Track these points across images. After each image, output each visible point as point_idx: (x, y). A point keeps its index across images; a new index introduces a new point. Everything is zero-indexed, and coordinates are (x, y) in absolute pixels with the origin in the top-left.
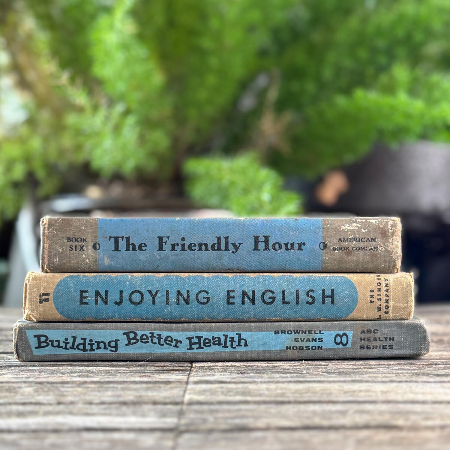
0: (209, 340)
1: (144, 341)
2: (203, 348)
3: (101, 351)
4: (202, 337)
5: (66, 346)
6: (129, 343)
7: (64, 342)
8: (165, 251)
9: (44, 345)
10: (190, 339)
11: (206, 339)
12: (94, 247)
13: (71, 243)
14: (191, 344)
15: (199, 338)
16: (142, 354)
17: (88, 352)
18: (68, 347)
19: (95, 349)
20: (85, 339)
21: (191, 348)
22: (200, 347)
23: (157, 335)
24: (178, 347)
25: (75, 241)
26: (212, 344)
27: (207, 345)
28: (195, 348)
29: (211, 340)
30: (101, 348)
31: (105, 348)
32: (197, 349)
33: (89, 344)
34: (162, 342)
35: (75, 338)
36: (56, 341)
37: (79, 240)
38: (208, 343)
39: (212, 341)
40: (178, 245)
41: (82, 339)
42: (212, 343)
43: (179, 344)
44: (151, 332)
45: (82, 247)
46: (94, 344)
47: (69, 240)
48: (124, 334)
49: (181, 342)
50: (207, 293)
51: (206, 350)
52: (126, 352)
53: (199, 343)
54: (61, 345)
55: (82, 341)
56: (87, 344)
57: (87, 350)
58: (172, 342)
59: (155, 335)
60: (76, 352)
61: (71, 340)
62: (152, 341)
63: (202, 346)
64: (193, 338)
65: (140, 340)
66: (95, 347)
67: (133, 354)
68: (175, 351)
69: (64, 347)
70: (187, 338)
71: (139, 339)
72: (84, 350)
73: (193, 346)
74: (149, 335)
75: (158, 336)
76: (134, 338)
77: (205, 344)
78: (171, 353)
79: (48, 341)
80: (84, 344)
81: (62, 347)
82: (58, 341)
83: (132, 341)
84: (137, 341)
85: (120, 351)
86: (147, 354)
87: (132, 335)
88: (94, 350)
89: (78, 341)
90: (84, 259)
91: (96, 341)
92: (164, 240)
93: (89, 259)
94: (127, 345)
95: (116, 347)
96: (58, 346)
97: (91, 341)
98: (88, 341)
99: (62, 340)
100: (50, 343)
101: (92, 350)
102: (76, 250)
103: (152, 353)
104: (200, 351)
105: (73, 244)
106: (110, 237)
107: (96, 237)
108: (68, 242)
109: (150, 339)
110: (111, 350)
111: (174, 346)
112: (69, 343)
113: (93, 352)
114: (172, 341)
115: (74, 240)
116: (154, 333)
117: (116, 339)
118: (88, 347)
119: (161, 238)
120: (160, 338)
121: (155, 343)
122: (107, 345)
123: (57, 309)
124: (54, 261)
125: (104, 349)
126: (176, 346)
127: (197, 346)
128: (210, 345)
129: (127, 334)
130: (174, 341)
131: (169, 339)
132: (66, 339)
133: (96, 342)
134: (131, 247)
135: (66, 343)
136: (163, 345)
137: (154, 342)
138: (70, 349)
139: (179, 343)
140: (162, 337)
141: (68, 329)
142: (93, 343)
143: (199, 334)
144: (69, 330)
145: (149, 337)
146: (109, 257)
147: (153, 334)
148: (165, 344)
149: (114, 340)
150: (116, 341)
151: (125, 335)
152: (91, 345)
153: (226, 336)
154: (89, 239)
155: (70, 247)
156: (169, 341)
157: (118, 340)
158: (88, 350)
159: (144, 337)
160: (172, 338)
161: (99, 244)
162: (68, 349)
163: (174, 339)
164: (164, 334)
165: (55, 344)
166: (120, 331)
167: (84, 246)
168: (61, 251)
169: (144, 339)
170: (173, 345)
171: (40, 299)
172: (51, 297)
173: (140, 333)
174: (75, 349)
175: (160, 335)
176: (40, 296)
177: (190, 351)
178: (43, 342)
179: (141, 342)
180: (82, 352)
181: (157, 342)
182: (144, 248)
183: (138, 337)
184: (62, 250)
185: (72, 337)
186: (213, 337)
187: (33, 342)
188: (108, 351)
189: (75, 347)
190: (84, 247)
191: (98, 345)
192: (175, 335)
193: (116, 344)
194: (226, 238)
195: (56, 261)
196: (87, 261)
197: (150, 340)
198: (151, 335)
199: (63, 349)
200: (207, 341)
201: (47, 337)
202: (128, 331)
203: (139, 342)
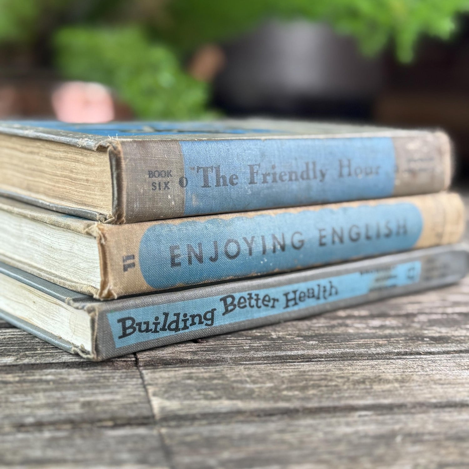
0: (305, 293)
1: (241, 306)
2: (298, 304)
3: (196, 328)
4: (298, 290)
5: (156, 328)
6: (227, 311)
7: (154, 323)
8: (256, 183)
9: (130, 332)
10: (286, 295)
11: (301, 292)
12: (181, 182)
13: (154, 178)
14: (287, 301)
15: (295, 292)
16: (239, 323)
17: (181, 332)
18: (158, 329)
19: (189, 326)
20: (178, 315)
21: (287, 306)
22: (296, 304)
23: (255, 295)
25: (159, 176)
26: (306, 298)
27: (302, 299)
28: (291, 306)
30: (195, 324)
31: (201, 323)
32: (293, 306)
33: (182, 320)
34: (260, 302)
35: (166, 315)
36: (145, 323)
37: (163, 174)
38: (302, 297)
39: (307, 294)
40: (269, 174)
41: (175, 315)
42: (306, 296)
43: (276, 303)
45: (166, 184)
46: (188, 319)
47: (151, 174)
48: (221, 300)
49: (278, 300)
50: (301, 234)
51: (301, 305)
52: (223, 324)
53: (295, 299)
54: (150, 328)
55: (175, 318)
56: (180, 320)
59: (253, 296)
60: (166, 334)
61: (162, 319)
62: (250, 304)
63: (298, 301)
64: (289, 293)
66: (189, 323)
67: (229, 324)
68: (272, 312)
69: (153, 330)
70: (284, 295)
71: (237, 304)
72: (177, 329)
73: (289, 304)
74: (247, 297)
75: (255, 297)
76: (232, 303)
77: (300, 298)
79: (135, 325)
80: (177, 322)
81: (151, 330)
82: (147, 323)
83: (230, 308)
84: (235, 306)
85: (217, 323)
86: (243, 322)
88: (188, 328)
89: (172, 318)
90: (169, 201)
91: (191, 314)
92: (256, 169)
93: (175, 201)
94: (224, 314)
95: (212, 319)
96: (147, 330)
98: (181, 317)
99: (152, 320)
100: (137, 327)
101: (186, 327)
102: (160, 189)
104: (295, 308)
105: (157, 180)
106: (199, 168)
107: (182, 169)
108: (150, 177)
109: (248, 301)
110: (207, 325)
112: (159, 323)
113: (187, 331)
114: (269, 301)
115: (157, 174)
116: (252, 293)
117: (212, 308)
118: (181, 325)
119: (251, 167)
120: (257, 299)
122: (202, 318)
123: (145, 277)
124: (133, 207)
125: (199, 324)
126: (273, 307)
127: (293, 302)
128: (305, 300)
129: (224, 300)
131: (267, 298)
132: (157, 318)
133: (191, 316)
134: (221, 180)
136: (261, 307)
137: (252, 305)
138: (160, 332)
139: (276, 301)
140: (259, 298)
141: (159, 304)
142: (186, 318)
143: (295, 287)
146: (197, 196)
147: (250, 294)
148: (262, 305)
149: (211, 310)
150: (213, 311)
151: (222, 302)
152: (185, 321)
153: (319, 286)
154: (174, 173)
155: (153, 185)
156: (266, 301)
157: (215, 309)
158: (181, 329)
159: (242, 300)
160: (269, 297)
161: (186, 178)
162: (158, 332)
163: (271, 298)
164: (262, 294)
165: (144, 327)
166: (218, 297)
167: (169, 182)
168: (142, 191)
169: (242, 303)
170: (270, 306)
171: (124, 266)
172: (137, 260)
173: (237, 296)
174: (166, 330)
175: (257, 295)
176: (124, 261)
177: (285, 310)
178: (129, 328)
179: (239, 307)
180: (173, 333)
181: (255, 305)
182: (235, 181)
183: (236, 302)
184: (143, 189)
185: (164, 314)
186: (308, 289)
187: (117, 329)
188: (203, 327)
189: (166, 327)
190: (169, 184)
191: (193, 320)
192: (273, 293)
193: (213, 316)
194: (314, 164)
195: (137, 207)
196: (173, 203)
197: (247, 304)
198: (249, 297)
199: (152, 332)
200: (302, 295)
201: (133, 320)
202: (226, 295)
203: (237, 308)
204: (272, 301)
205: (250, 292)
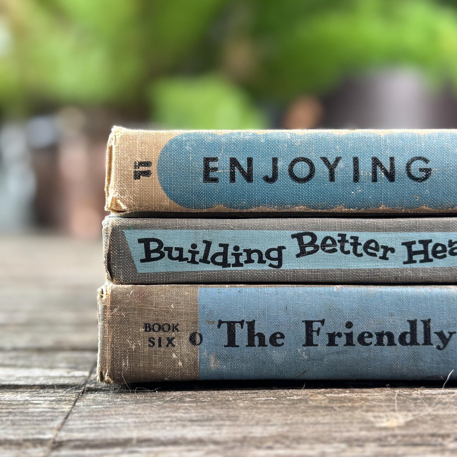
0: (443, 246)
1: (327, 248)
2: (431, 260)
3: (255, 267)
4: (430, 241)
5: (193, 258)
6: (302, 253)
7: (190, 251)
9: (155, 257)
10: (409, 245)
11: (437, 245)
14: (411, 254)
15: (425, 243)
16: (324, 271)
17: (231, 268)
18: (197, 259)
19: (243, 263)
20: (226, 246)
21: (410, 261)
22: (427, 260)
23: (352, 238)
24: (387, 259)
26: (447, 253)
27: (439, 255)
28: (418, 261)
29: (447, 246)
30: (253, 261)
31: (261, 261)
32: (421, 261)
33: (233, 254)
34: (360, 249)
35: (208, 244)
36: (177, 249)
38: (440, 252)
39: (448, 249)
41: (221, 245)
42: (448, 251)
43: (389, 254)
44: (340, 232)
46: (241, 254)
48: (293, 236)
49: (393, 250)
51: (438, 263)
52: (297, 268)
53: (425, 252)
54: (184, 257)
55: (221, 250)
56: (229, 254)
57: (229, 265)
58: (378, 251)
59: (348, 238)
60: (211, 267)
61: (201, 248)
62: (342, 248)
63: (431, 256)
64: (414, 243)
65: (321, 247)
66: (243, 259)
67: (308, 271)
68: (382, 265)
69: (190, 260)
70: (403, 244)
71: (319, 245)
72: (225, 264)
73: (415, 258)
74: (337, 238)
75: (352, 241)
76: (311, 244)
77: (435, 253)
78: (375, 269)
79: (162, 250)
80: (225, 254)
81: (186, 259)
82: (180, 250)
83: (308, 249)
84: (317, 248)
85: (286, 266)
86: (332, 270)
87: (307, 239)
88: (241, 265)
89: (215, 249)
91: (245, 248)
94: (298, 256)
95: (280, 259)
96: (181, 258)
97: (236, 248)
98: (231, 250)
99: (187, 247)
100: (166, 253)
101: (238, 264)
103: (341, 270)
104: (427, 265)
109: (339, 245)
110: (271, 265)
111: (380, 258)
112: (198, 253)
113: (240, 268)
114: (377, 249)
116: (345, 235)
117: (280, 245)
118: (231, 260)
120: (355, 244)
121: (348, 252)
122: (264, 255)
125: (259, 262)
126: (384, 257)
127: (422, 257)
128: (445, 256)
129: (299, 237)
130: (380, 248)
131: (373, 245)
132: (194, 246)
133: (245, 251)
135: (194, 253)
136: (361, 255)
137: (346, 250)
138: (200, 263)
139: (389, 251)
140: (359, 242)
141: (196, 228)
142: (239, 252)
143: (426, 236)
144: (199, 231)
145: (337, 242)
147: (343, 236)
148: (364, 253)
149: (276, 247)
150: (280, 249)
151: (296, 239)
152: (237, 256)
156: (371, 248)
157: (284, 248)
158: (231, 266)
159: (329, 242)
160: (377, 244)
162: (197, 263)
163: (380, 245)
164: (363, 238)
165: (175, 254)
166: (287, 232)
169: (329, 246)
170: (378, 256)
173: (320, 235)
174: (208, 263)
175: (356, 238)
177: (408, 266)
178: (154, 251)
179: (323, 250)
180: (220, 268)
181: (351, 251)
183: (318, 242)
185: (205, 242)
186: (450, 241)
187: (138, 251)
188: (265, 267)
189: (209, 259)
191: (249, 256)
192: (383, 238)
193: (280, 254)
197: (338, 247)
198: (340, 238)
199: (188, 262)
200: (439, 248)
201: (160, 243)
202: (301, 232)
203: (320, 250)
204: (382, 251)
205: (343, 233)
